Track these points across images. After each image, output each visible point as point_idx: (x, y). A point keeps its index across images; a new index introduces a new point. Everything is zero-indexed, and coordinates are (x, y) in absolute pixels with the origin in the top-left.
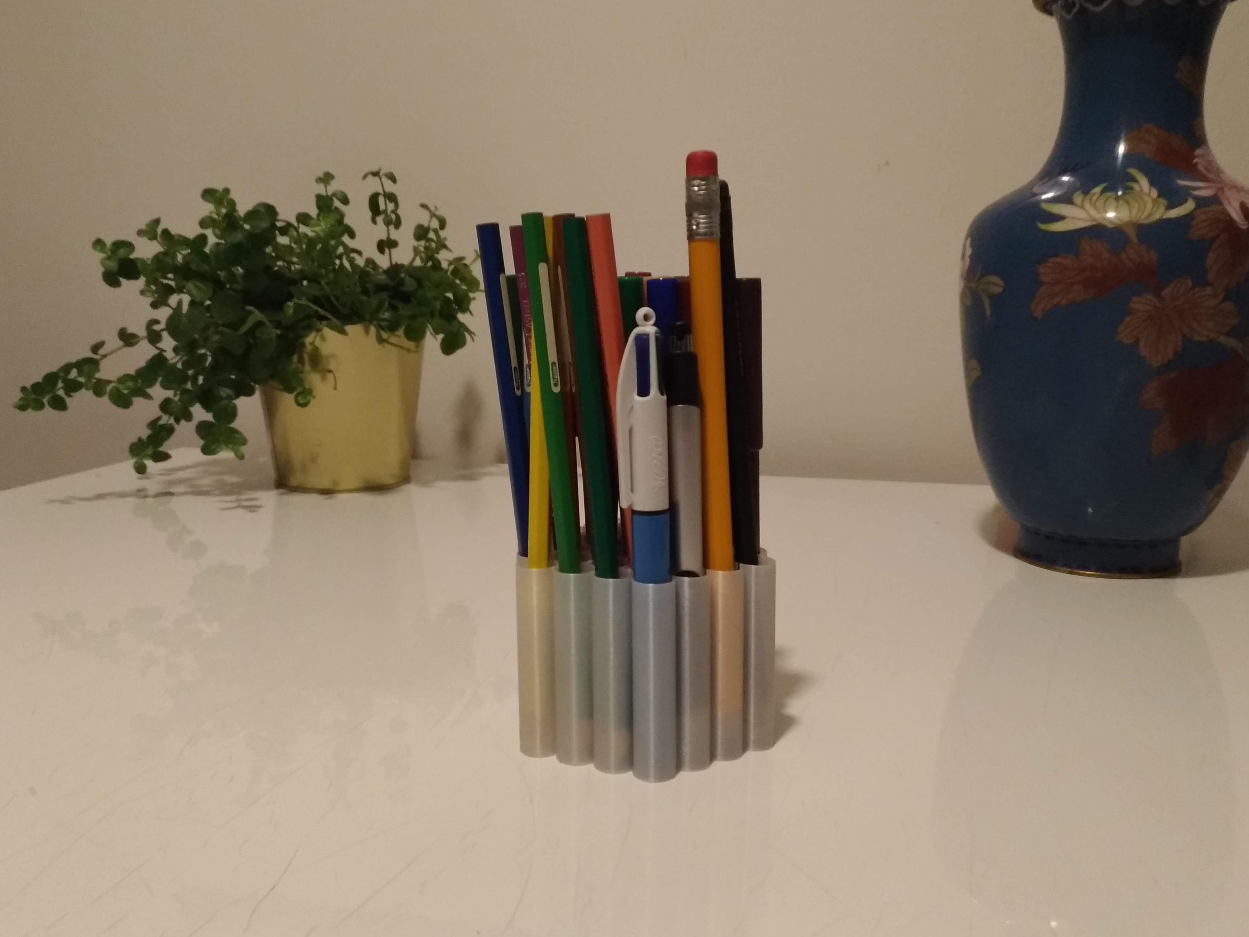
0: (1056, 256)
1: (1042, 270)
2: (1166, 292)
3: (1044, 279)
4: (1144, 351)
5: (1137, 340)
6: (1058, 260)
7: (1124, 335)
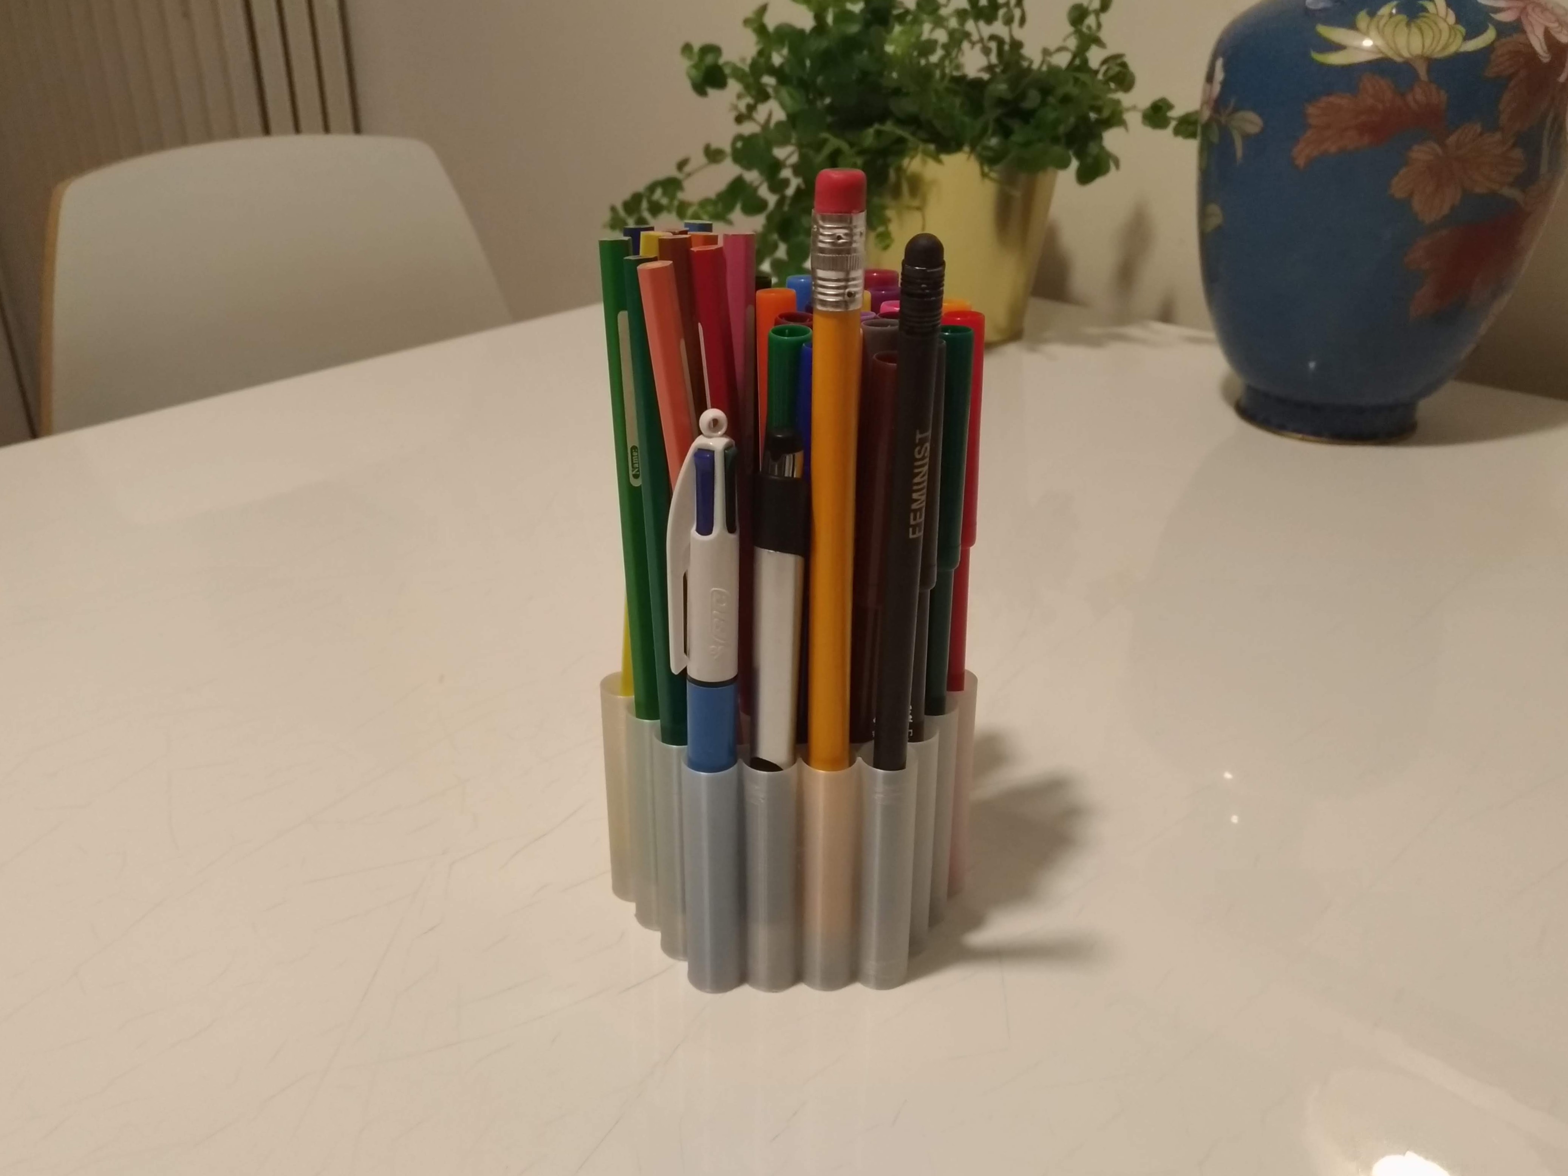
0: (1329, 94)
1: (1311, 110)
2: (1452, 140)
3: (1313, 121)
4: (1417, 204)
5: (1411, 194)
6: (1332, 99)
7: (1398, 187)
